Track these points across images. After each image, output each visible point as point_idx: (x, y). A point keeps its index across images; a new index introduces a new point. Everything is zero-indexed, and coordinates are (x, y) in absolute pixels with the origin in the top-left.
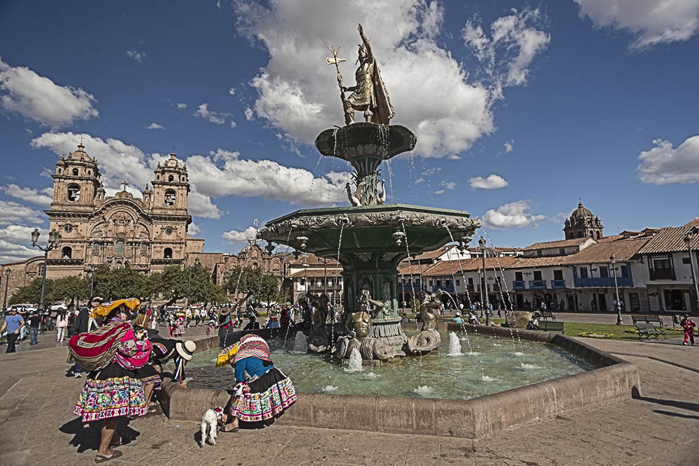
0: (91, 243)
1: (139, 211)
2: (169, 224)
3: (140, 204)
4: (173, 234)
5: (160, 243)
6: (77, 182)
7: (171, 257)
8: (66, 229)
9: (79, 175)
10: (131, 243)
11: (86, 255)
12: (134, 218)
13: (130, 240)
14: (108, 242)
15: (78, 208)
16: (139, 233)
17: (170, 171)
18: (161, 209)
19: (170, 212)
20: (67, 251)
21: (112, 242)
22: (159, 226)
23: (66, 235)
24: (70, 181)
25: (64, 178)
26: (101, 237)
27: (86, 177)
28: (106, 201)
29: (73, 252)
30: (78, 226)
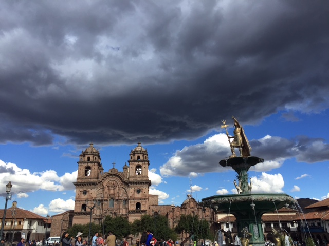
0: (96, 200)
1: (121, 179)
2: (138, 186)
3: (122, 175)
4: (141, 193)
5: (134, 199)
6: (90, 165)
7: (140, 208)
8: (84, 193)
9: (91, 161)
10: (117, 200)
12: (119, 184)
13: (117, 198)
14: (105, 200)
15: (90, 180)
16: (122, 194)
17: (138, 153)
18: (134, 177)
19: (139, 179)
20: (84, 206)
21: (107, 200)
22: (133, 188)
23: (84, 197)
24: (86, 165)
25: (84, 163)
26: (101, 197)
27: (94, 161)
28: (104, 175)
29: (87, 207)
30: (89, 191)
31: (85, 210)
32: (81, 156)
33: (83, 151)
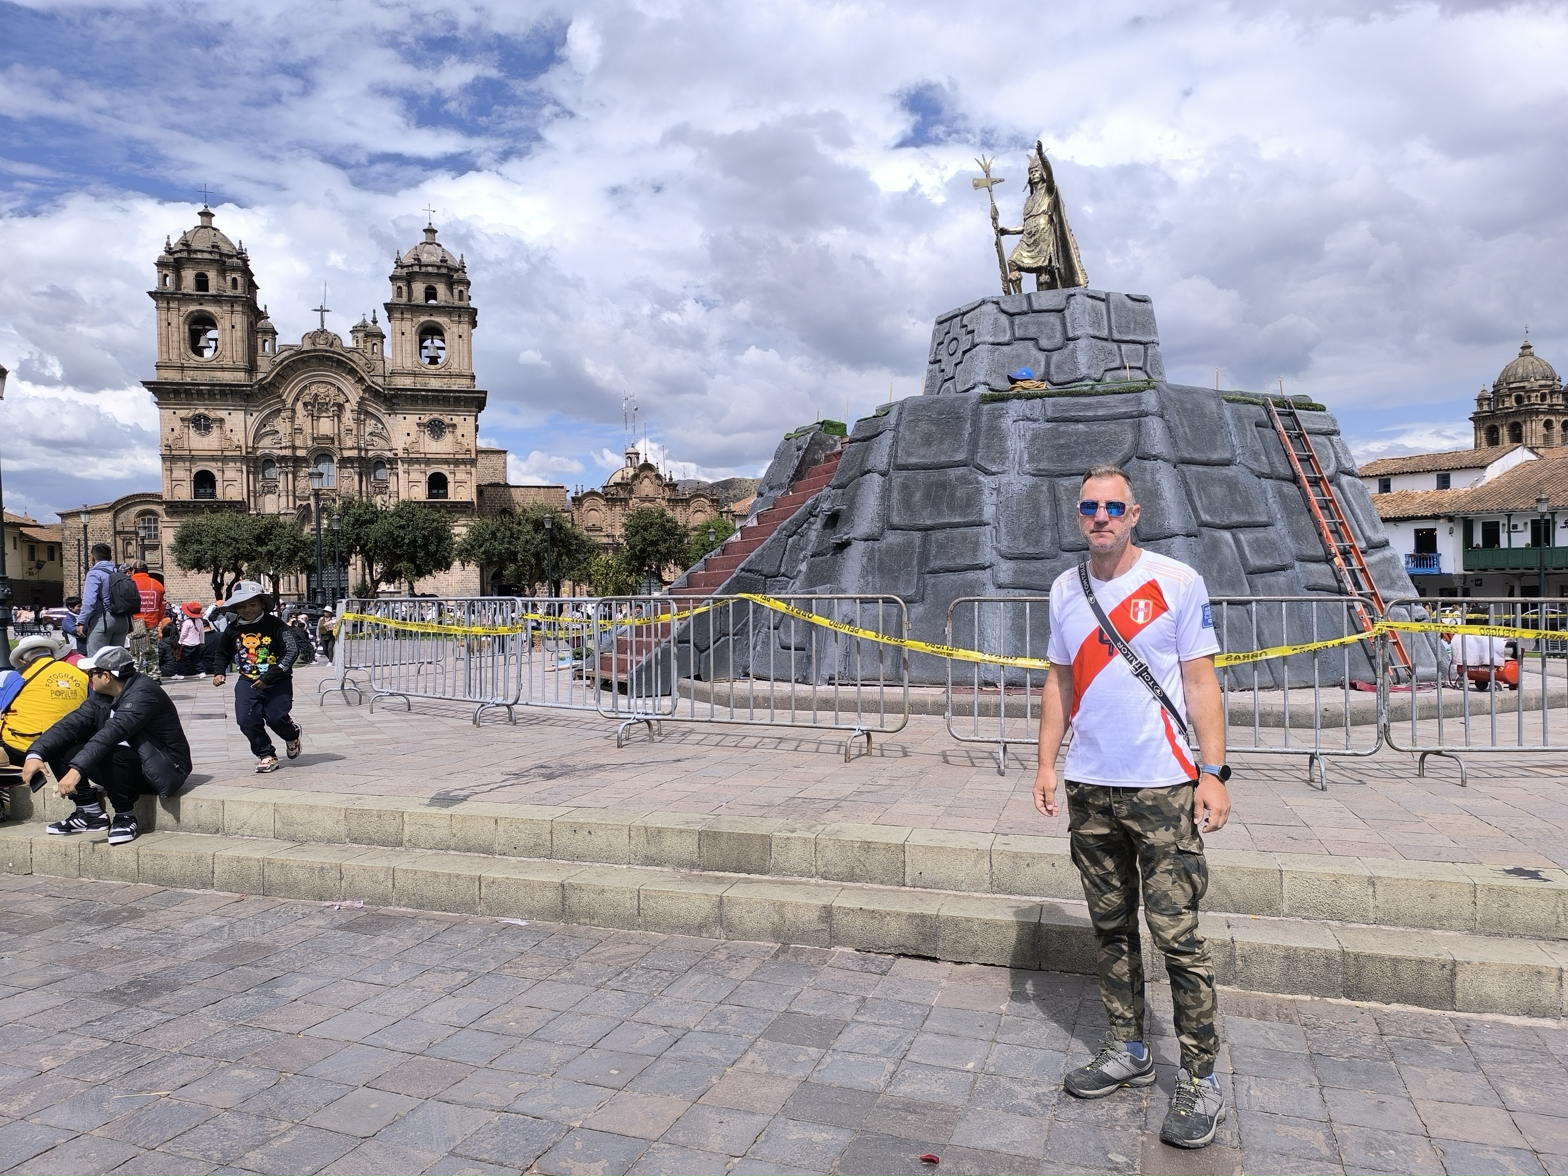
0: (256, 460)
1: (361, 380)
2: (436, 413)
3: (362, 362)
4: (448, 438)
5: (418, 461)
6: (211, 309)
7: (445, 495)
8: (197, 427)
9: (212, 291)
10: (350, 461)
11: (249, 492)
12: (350, 397)
13: (347, 454)
14: (296, 460)
15: (217, 374)
16: (367, 438)
17: (428, 275)
19: (435, 384)
20: (204, 481)
21: (304, 459)
22: (413, 419)
23: (200, 442)
24: (193, 307)
25: (179, 300)
26: (278, 446)
27: (229, 293)
28: (282, 356)
29: (219, 484)
30: (222, 421)
31: (213, 495)
32: (161, 264)
33: (168, 244)
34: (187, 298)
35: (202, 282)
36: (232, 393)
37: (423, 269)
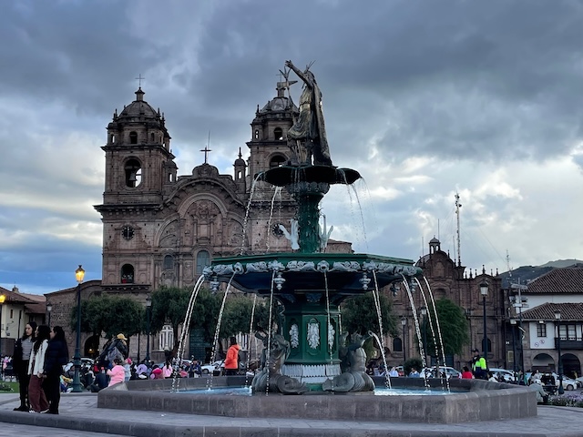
0: (160, 255)
1: (229, 197)
2: (279, 218)
3: (230, 185)
6: (137, 154)
8: (125, 234)
9: (139, 143)
11: (155, 277)
12: (222, 210)
13: (217, 249)
14: (185, 254)
15: (140, 198)
16: (232, 237)
17: (277, 120)
18: (265, 191)
21: (190, 254)
22: (262, 223)
23: (126, 245)
24: (127, 154)
25: (119, 150)
26: (174, 245)
27: (149, 144)
28: (179, 183)
29: (136, 273)
30: (140, 229)
31: (132, 281)
32: (110, 128)
33: (115, 115)
34: (125, 149)
35: (134, 137)
36: (147, 210)
37: (274, 116)
